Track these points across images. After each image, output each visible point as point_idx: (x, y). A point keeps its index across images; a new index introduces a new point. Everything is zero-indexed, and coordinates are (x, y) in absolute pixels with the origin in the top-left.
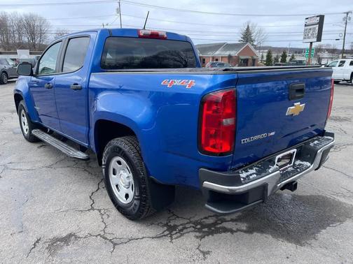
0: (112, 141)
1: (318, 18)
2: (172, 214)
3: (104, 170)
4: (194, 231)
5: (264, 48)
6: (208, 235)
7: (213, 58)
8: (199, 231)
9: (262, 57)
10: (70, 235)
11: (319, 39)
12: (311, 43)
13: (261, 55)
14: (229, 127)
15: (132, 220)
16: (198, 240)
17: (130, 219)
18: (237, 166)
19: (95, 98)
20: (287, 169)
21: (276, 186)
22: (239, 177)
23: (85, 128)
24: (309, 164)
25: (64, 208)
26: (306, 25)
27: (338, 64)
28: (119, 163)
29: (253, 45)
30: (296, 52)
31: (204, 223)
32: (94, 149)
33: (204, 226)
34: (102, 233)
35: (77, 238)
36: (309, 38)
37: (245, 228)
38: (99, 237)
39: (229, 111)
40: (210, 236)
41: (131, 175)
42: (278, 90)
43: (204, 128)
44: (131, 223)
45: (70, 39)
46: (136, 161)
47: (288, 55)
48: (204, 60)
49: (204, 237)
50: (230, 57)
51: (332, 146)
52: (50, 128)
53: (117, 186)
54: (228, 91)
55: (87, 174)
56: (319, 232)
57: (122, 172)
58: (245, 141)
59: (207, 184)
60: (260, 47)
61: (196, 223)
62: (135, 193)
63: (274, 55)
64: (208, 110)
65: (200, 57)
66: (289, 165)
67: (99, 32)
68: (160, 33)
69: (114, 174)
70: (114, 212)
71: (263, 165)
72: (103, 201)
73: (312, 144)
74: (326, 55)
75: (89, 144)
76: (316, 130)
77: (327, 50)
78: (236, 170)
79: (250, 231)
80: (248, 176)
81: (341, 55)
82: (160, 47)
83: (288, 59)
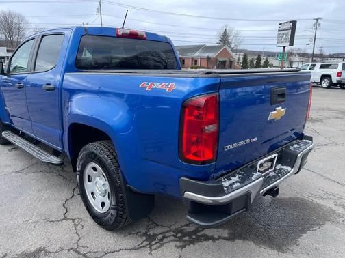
0: (87, 146)
1: (291, 24)
2: (151, 222)
3: (78, 176)
4: (174, 240)
5: (241, 51)
6: (189, 245)
7: (192, 59)
8: (180, 239)
9: (239, 59)
10: (40, 250)
11: (291, 43)
12: (284, 47)
13: (237, 58)
14: (211, 134)
15: (109, 230)
16: (179, 250)
17: (107, 229)
18: (219, 173)
19: (70, 100)
20: (268, 174)
21: (258, 193)
22: (222, 186)
23: (59, 132)
24: (289, 168)
25: (34, 219)
26: (279, 31)
27: (309, 67)
28: (95, 169)
29: (229, 47)
30: (269, 56)
31: (184, 231)
32: (68, 154)
33: (184, 234)
34: (75, 247)
35: (47, 253)
36: (282, 42)
37: (226, 235)
38: (71, 251)
39: (212, 117)
40: (191, 245)
41: (107, 182)
42: (257, 93)
43: (185, 135)
44: (108, 233)
45: (43, 37)
46: (112, 168)
47: (262, 58)
48: (184, 61)
49: (185, 247)
50: (208, 59)
51: (310, 150)
52: (22, 130)
53: (92, 194)
54: (210, 96)
55: (61, 179)
56: (299, 236)
57: (97, 179)
58: (228, 147)
59: (188, 194)
60: (236, 50)
61: (177, 231)
62: (111, 202)
63: (250, 58)
64: (189, 115)
65: (180, 58)
66: (270, 170)
67: (74, 30)
68: (139, 33)
69: (90, 181)
70: (89, 221)
71: (245, 172)
72: (78, 210)
73: (292, 148)
74: (297, 58)
75: (63, 148)
76: (295, 134)
77: (298, 54)
78: (218, 177)
79: (232, 238)
80: (231, 185)
81: (311, 59)
82: (140, 47)
83: (262, 62)
